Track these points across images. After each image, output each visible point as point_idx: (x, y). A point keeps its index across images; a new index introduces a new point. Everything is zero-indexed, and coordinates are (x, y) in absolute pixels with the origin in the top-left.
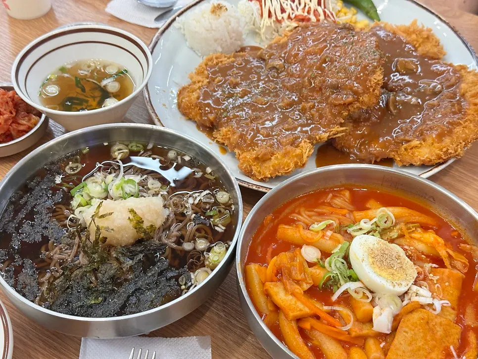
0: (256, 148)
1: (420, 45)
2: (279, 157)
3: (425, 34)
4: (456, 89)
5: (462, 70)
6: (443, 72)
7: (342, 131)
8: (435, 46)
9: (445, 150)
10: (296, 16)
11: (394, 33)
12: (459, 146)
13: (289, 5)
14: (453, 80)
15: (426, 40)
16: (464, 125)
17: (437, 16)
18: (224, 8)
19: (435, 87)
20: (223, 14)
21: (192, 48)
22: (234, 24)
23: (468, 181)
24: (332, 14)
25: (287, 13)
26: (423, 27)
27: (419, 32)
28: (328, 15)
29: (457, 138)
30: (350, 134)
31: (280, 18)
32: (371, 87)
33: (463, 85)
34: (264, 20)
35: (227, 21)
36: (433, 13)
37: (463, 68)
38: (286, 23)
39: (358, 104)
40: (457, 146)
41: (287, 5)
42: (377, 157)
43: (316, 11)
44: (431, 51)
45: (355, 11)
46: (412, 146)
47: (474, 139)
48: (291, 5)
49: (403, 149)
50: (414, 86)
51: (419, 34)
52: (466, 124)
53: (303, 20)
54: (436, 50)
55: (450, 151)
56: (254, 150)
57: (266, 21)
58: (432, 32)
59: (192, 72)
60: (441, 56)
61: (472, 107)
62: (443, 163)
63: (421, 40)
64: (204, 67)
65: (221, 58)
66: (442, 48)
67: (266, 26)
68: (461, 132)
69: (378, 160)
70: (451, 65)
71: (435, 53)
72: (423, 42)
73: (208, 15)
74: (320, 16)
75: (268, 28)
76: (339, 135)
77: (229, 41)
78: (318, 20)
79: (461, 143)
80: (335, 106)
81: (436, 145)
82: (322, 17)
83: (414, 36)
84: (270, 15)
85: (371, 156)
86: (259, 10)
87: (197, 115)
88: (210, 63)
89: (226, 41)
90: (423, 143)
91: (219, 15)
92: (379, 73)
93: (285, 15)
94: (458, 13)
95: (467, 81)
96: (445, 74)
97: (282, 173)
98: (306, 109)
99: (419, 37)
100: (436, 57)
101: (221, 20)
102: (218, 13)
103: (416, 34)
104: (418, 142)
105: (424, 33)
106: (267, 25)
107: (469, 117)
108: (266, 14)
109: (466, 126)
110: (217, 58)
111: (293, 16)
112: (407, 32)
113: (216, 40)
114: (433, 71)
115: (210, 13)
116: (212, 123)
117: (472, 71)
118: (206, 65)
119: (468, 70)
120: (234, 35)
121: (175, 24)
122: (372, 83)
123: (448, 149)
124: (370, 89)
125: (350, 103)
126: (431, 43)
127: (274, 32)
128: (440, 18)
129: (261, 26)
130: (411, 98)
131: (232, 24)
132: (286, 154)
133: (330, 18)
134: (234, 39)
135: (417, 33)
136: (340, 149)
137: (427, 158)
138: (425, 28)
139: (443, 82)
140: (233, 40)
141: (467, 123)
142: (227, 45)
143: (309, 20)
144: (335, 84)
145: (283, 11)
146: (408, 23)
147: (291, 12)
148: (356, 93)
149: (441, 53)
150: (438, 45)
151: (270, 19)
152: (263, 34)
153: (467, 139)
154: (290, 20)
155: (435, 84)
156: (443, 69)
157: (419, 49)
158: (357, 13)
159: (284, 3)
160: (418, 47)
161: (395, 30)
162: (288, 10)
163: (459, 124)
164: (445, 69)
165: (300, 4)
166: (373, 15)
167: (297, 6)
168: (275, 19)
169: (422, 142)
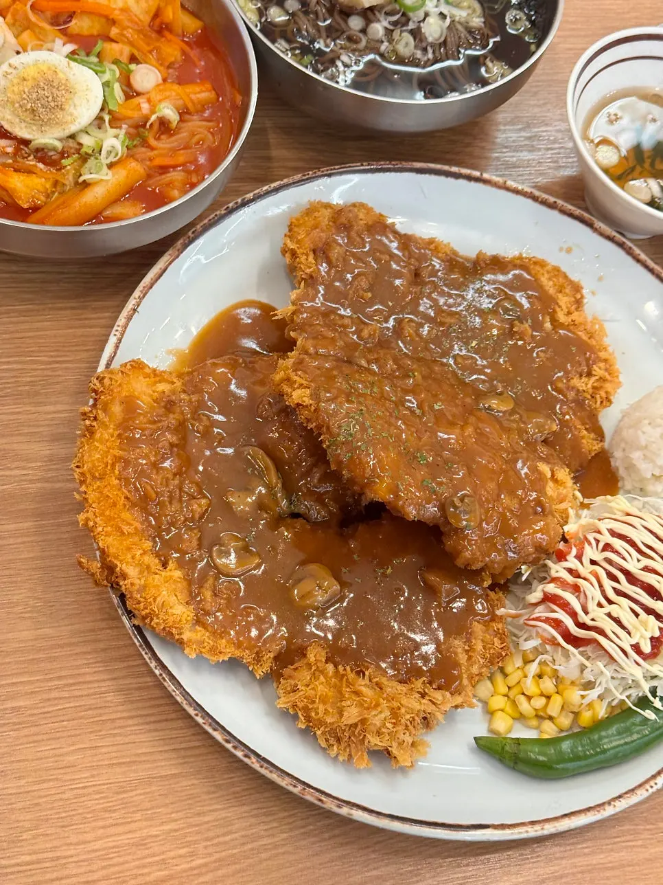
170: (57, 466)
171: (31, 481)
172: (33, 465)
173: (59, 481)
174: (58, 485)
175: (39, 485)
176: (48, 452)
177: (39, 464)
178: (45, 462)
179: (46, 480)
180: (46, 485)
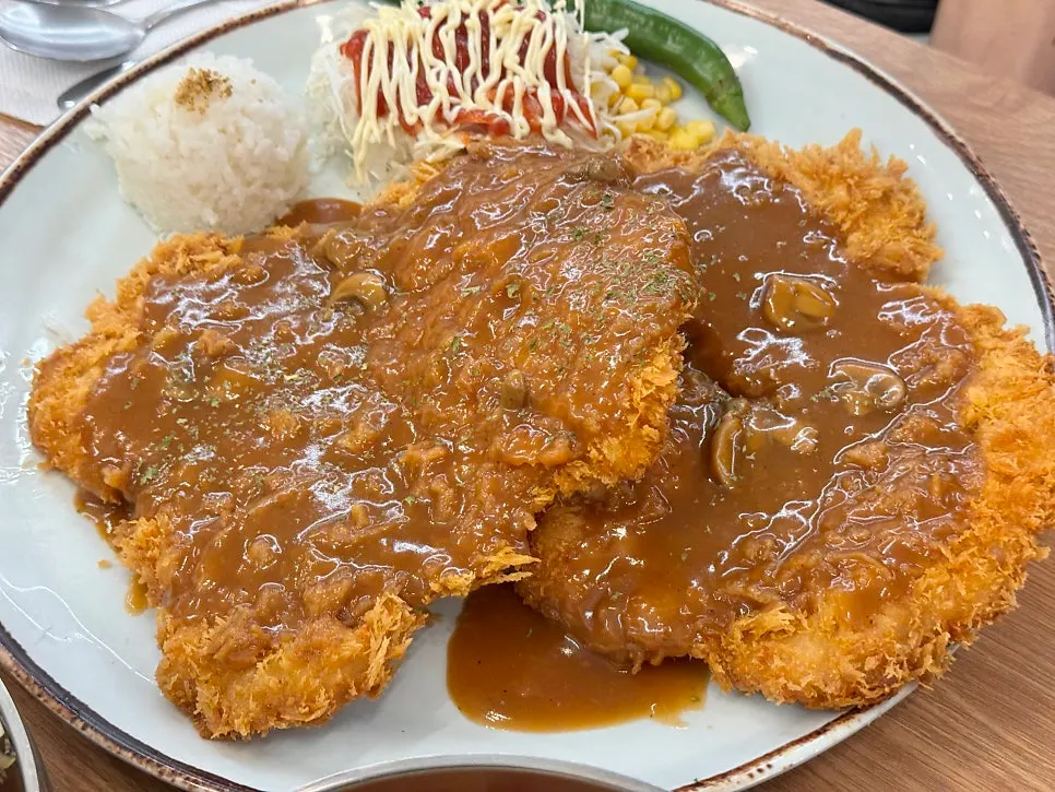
0: (218, 620)
1: (855, 227)
2: (284, 663)
3: (876, 185)
4: (949, 400)
5: (984, 328)
6: (916, 331)
7: (523, 568)
8: (908, 228)
9: (871, 663)
10: (460, 118)
11: (780, 178)
12: (929, 647)
13: (443, 77)
14: (946, 367)
15: (880, 206)
16: (953, 561)
17: (928, 118)
18: (223, 87)
19: (879, 389)
20: (217, 105)
21: (133, 206)
22: (254, 139)
23: (972, 742)
24: (584, 108)
25: (434, 104)
26: (876, 158)
27: (856, 180)
28: (571, 111)
29: (925, 610)
30: (567, 560)
31: (411, 120)
32: (633, 410)
33: (975, 393)
34: (365, 123)
35: (231, 129)
36: (916, 109)
37: (988, 317)
38: (428, 136)
39: (586, 471)
40: (922, 646)
41: (438, 74)
42: (651, 653)
43: (530, 97)
44: (891, 246)
45: (675, 89)
46: (769, 628)
47: (985, 617)
48: (450, 75)
49: (739, 635)
50: (812, 379)
51: (858, 185)
52: (961, 559)
53: (484, 127)
54: (906, 244)
55: (890, 672)
56: (211, 624)
57: (369, 128)
58: (905, 175)
59: (102, 299)
60: (923, 266)
61: (993, 485)
62: (865, 709)
63: (861, 207)
64: (145, 278)
65: (202, 252)
66: (931, 236)
67: (369, 144)
68: (940, 589)
69: (656, 661)
70: (946, 305)
71: (901, 257)
72: (867, 214)
73: (167, 109)
74: (542, 116)
75: (377, 149)
76: (513, 577)
77: (239, 192)
78: (536, 130)
79: (937, 633)
80: (513, 467)
81: (848, 637)
82: (548, 119)
83: (840, 193)
84: (382, 110)
85: (630, 646)
86: (350, 88)
87: (73, 460)
88: (164, 268)
89: (229, 191)
90: (805, 623)
91: (202, 111)
92: (662, 361)
93: (427, 112)
94: (1013, 96)
95: (991, 374)
96: (922, 340)
97: (290, 723)
98: (417, 470)
99: (859, 196)
100: (907, 269)
101: (209, 128)
102: (199, 103)
103: (849, 186)
104: (788, 616)
105: (874, 181)
106: (372, 140)
107: (979, 529)
108: (370, 105)
109: (963, 564)
110: (189, 251)
111: (451, 115)
112: (822, 173)
113: (195, 189)
114: (885, 325)
115: (174, 104)
116: (118, 494)
117: (1017, 334)
118: (153, 272)
119: (1005, 328)
120: (255, 172)
121: (86, 126)
122: (637, 397)
123: (884, 663)
124: (630, 417)
125: (559, 466)
126: (894, 217)
127: (394, 164)
128: (936, 126)
129: (353, 142)
130: (796, 430)
131: (249, 140)
132: (309, 654)
133: (579, 121)
134: (258, 184)
135: (851, 182)
136: (535, 606)
137: (811, 686)
138: (884, 162)
139: (910, 372)
140: (254, 189)
141: (964, 556)
142: (235, 204)
143: (503, 129)
144: (519, 391)
145: (423, 95)
146: (829, 142)
147: (446, 99)
148: (578, 431)
149: (924, 255)
150: (920, 225)
151: (381, 120)
152: (362, 165)
153: (960, 616)
154: (444, 127)
155: (884, 376)
156: (917, 318)
157: (853, 238)
158: (683, 95)
159: (432, 67)
160: (850, 231)
161: (785, 165)
162: (440, 94)
163: (936, 558)
164: (927, 319)
165: (486, 71)
166: (729, 107)
167: (474, 76)
168: (396, 123)
169: (802, 617)
170: (964, 743)
171: (1018, 752)
172: (998, 772)
173: (977, 721)
174: (982, 718)
175: (1010, 738)
176: (963, 774)
177: (989, 767)
178: (978, 764)
179: (997, 738)
180: (1002, 733)
